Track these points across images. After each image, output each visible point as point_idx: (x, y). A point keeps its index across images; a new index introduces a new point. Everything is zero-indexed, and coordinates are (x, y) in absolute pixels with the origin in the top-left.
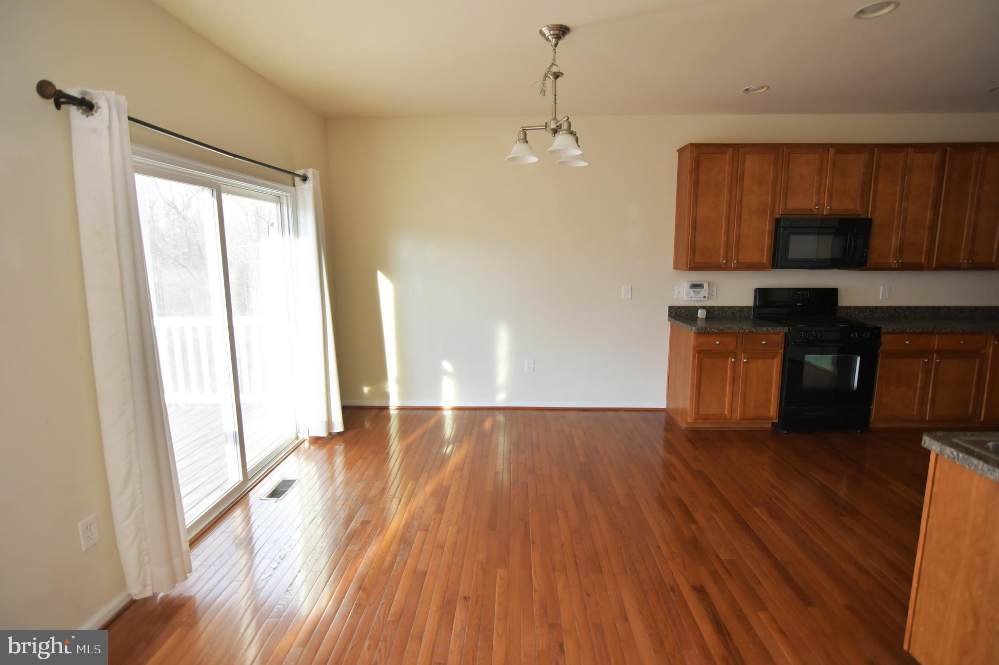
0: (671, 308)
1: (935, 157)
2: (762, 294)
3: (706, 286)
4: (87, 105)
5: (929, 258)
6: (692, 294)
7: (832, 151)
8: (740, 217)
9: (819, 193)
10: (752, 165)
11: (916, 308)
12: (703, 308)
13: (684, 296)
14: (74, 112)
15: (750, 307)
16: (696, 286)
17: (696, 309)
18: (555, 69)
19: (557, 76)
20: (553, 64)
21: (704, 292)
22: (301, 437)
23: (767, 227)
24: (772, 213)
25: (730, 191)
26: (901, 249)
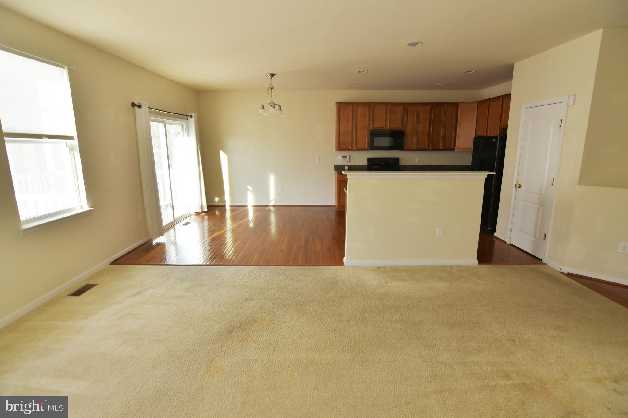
0: (335, 166)
1: (428, 108)
2: (369, 160)
3: (348, 157)
4: (139, 106)
5: (428, 146)
6: (343, 160)
7: (390, 105)
8: (356, 130)
9: (386, 121)
10: (360, 110)
11: (430, 165)
12: (347, 165)
13: (340, 161)
14: (136, 108)
15: (366, 165)
16: (344, 157)
17: (344, 166)
18: (272, 86)
19: (272, 89)
20: (271, 85)
21: (348, 159)
22: (191, 213)
23: (367, 134)
24: (369, 129)
25: (352, 120)
26: (417, 142)
